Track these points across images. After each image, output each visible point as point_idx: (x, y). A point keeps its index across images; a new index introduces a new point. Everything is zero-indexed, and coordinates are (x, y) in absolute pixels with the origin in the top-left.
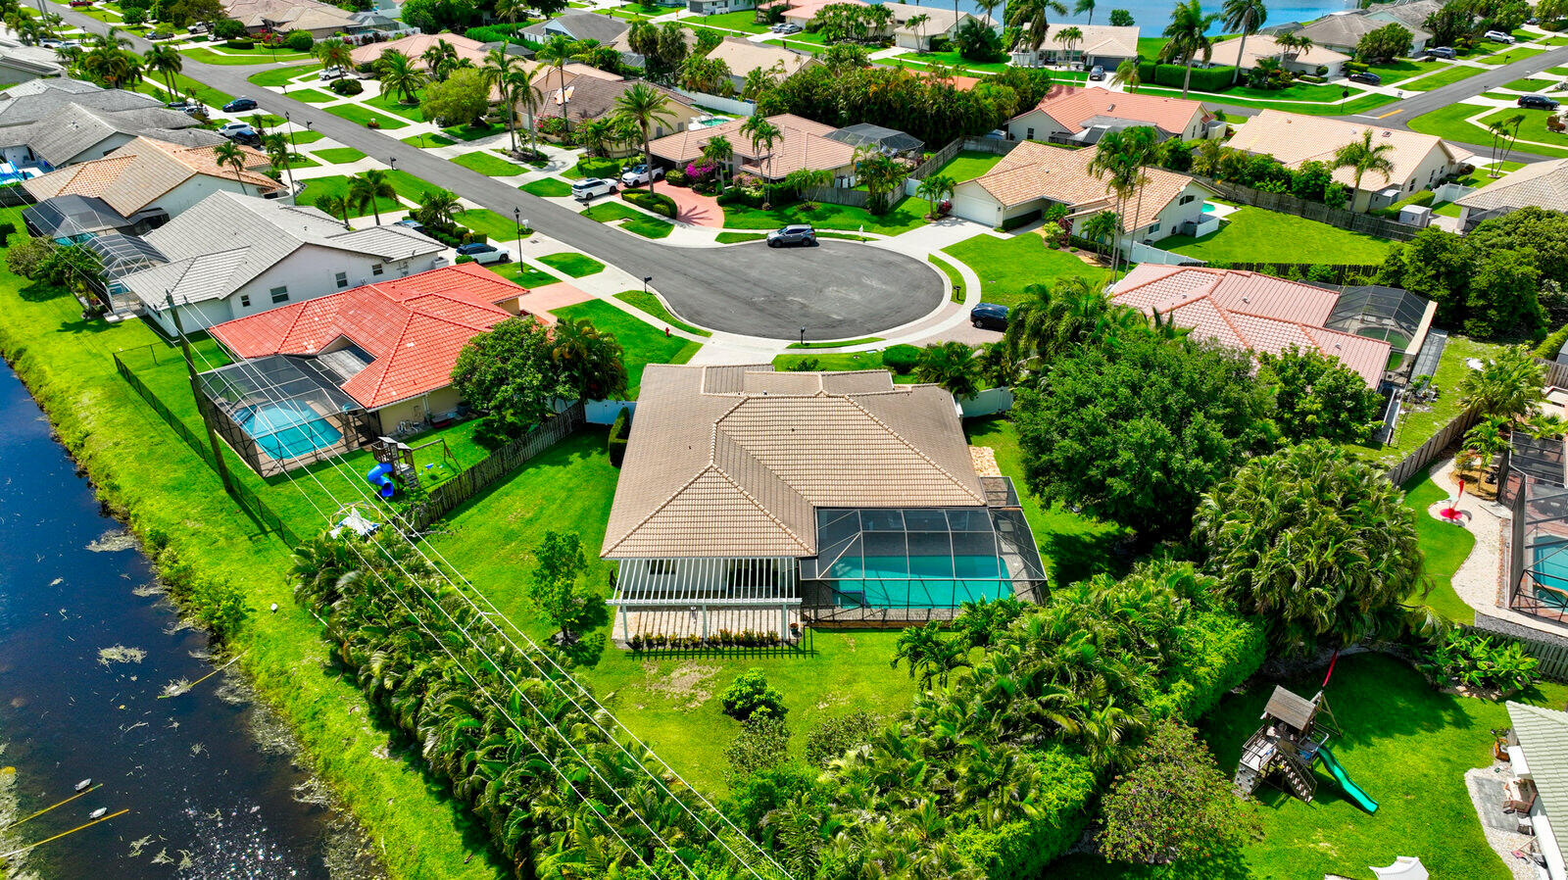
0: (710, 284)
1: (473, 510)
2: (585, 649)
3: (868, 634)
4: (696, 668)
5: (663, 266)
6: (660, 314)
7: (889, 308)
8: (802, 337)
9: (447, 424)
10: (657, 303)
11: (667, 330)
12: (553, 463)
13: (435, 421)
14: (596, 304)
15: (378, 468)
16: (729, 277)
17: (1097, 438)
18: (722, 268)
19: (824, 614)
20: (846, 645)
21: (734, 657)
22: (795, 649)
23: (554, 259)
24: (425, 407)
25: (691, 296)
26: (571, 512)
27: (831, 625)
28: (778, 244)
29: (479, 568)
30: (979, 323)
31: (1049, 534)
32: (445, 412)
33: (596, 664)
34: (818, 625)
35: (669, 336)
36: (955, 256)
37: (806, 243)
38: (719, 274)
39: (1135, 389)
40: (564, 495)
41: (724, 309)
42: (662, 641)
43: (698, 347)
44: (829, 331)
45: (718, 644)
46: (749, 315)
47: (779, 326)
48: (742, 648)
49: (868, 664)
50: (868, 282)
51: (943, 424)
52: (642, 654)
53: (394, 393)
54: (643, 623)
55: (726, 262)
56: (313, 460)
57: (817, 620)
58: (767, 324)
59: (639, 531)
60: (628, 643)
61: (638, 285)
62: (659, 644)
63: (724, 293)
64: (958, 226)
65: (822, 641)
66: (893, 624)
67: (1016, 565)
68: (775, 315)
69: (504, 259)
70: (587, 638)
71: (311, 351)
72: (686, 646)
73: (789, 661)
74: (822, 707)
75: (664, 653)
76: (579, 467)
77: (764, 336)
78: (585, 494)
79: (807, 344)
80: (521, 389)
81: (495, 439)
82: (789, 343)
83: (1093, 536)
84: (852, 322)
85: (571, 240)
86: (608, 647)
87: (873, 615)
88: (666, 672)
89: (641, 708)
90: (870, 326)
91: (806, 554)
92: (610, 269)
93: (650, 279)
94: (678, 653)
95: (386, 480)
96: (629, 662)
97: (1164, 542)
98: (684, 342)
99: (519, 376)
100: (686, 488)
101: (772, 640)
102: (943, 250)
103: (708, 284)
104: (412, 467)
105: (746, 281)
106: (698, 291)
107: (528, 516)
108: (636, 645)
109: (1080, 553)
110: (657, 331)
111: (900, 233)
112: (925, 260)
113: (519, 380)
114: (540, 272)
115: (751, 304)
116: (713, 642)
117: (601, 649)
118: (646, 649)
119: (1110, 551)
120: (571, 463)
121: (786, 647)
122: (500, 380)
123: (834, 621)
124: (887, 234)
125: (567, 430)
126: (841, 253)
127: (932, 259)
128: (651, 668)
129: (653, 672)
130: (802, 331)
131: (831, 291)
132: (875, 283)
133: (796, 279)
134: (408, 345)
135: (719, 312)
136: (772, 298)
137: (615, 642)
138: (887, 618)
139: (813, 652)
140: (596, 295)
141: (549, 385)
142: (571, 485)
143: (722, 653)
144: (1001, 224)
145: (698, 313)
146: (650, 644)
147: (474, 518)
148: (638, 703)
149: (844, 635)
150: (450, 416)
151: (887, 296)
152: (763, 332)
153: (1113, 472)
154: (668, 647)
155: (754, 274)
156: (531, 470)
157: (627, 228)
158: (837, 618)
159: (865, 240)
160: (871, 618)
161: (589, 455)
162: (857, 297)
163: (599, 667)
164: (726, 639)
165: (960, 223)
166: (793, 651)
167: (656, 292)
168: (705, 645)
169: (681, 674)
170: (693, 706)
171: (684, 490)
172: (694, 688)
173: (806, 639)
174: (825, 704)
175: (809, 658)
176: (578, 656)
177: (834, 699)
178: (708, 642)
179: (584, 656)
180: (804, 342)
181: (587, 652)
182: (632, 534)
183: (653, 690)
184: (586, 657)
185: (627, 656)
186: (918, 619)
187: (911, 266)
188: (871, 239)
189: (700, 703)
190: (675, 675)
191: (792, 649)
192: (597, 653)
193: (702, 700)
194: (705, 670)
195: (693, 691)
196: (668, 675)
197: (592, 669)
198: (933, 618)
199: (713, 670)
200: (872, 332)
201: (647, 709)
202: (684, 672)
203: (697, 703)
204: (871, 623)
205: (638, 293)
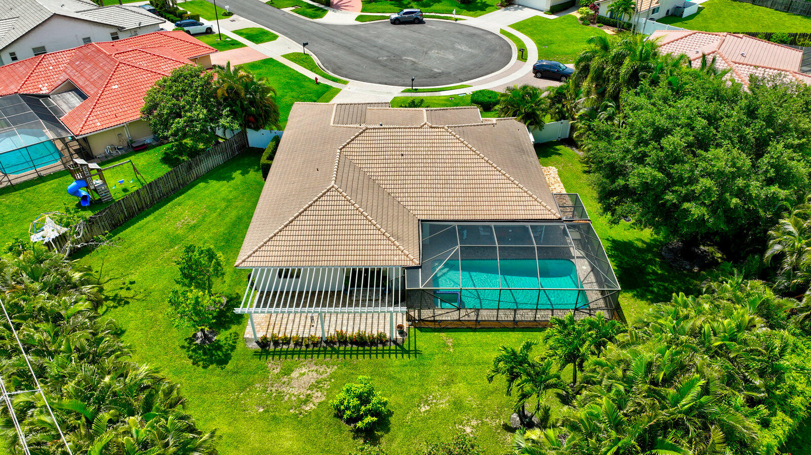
0: (350, 48)
1: (150, 218)
2: (219, 347)
3: (464, 334)
4: (314, 368)
5: (319, 37)
6: (313, 68)
7: (474, 65)
8: (413, 84)
9: (142, 148)
10: (312, 61)
11: (316, 79)
12: (219, 179)
13: (134, 145)
14: (269, 62)
15: (74, 184)
16: (363, 44)
17: (676, 166)
18: (358, 38)
19: (426, 314)
20: (445, 345)
21: (348, 357)
22: (401, 349)
23: (244, 32)
24: (127, 135)
25: (336, 56)
26: (227, 220)
27: (432, 325)
28: (397, 22)
29: (144, 269)
30: (539, 75)
31: (608, 240)
32: (143, 139)
33: (227, 363)
34: (420, 325)
35: (317, 83)
36: (518, 30)
37: (417, 21)
38: (357, 42)
39: (712, 120)
40: (223, 205)
41: (358, 65)
42: (287, 341)
43: (338, 91)
44: (432, 80)
45: (334, 343)
46: (376, 69)
47: (397, 77)
48: (355, 347)
49: (464, 364)
50: (459, 47)
51: (522, 151)
52: (268, 353)
53: (99, 124)
54: (272, 322)
55: (362, 34)
56: (36, 175)
57: (420, 320)
58: (388, 75)
60: (257, 342)
61: (299, 49)
62: (283, 344)
63: (359, 54)
64: (519, 10)
65: (425, 341)
66: (483, 325)
67: (584, 268)
68: (393, 69)
69: (209, 31)
70: (222, 337)
71: (45, 91)
72: (307, 346)
73: (396, 361)
74: (423, 409)
75: (287, 353)
76: (239, 183)
77: (386, 84)
78: (239, 204)
79: (416, 90)
80: (191, 120)
81: (179, 159)
82: (404, 88)
83: (643, 242)
84: (448, 74)
85: (258, 19)
86: (240, 346)
87: (468, 315)
88: (287, 372)
89: (261, 410)
90: (461, 77)
91: (411, 264)
92: (282, 38)
93: (307, 44)
94: (300, 353)
95: (84, 193)
96: (255, 362)
98: (328, 87)
99: (190, 110)
100: (311, 205)
101: (381, 340)
102: (509, 26)
103: (350, 49)
104: (105, 183)
105: (375, 46)
106: (342, 53)
107: (192, 223)
108: (263, 344)
110: (310, 80)
111: (480, 15)
112: (498, 33)
113: (189, 114)
114: (233, 40)
115: (376, 61)
116: (330, 342)
117: (233, 348)
118: (272, 348)
120: (233, 179)
121: (393, 347)
122: (177, 113)
123: (434, 321)
124: (472, 16)
125: (233, 152)
126: (440, 28)
127: (503, 32)
128: (274, 367)
129: (276, 371)
130: (413, 80)
131: (433, 53)
132: (464, 48)
133: (408, 45)
134: (114, 87)
135: (355, 67)
136: (392, 58)
137: (246, 340)
138: (479, 319)
139: (416, 352)
140: (269, 55)
141: (213, 118)
142: (230, 197)
143: (338, 352)
144: (549, 9)
145: (339, 68)
146: (276, 343)
147: (149, 225)
148: (259, 405)
149: (443, 335)
150: (148, 141)
151: (473, 56)
152: (385, 81)
154: (292, 345)
155: (380, 41)
156: (202, 185)
157: (296, 12)
158: (437, 318)
160: (466, 318)
161: (248, 172)
162: (451, 57)
163: (230, 366)
164: (343, 340)
165: (521, 9)
166: (399, 350)
167: (311, 53)
168: (324, 344)
169: (300, 373)
170: (307, 408)
171: (308, 207)
172: (310, 388)
173: (411, 339)
174: (426, 407)
175: (412, 358)
176: (212, 355)
177: (434, 401)
178: (326, 342)
179: (218, 355)
180: (414, 88)
181: (222, 351)
182: (263, 246)
183: (274, 390)
184: (219, 356)
185: (255, 355)
186: (506, 319)
187: (489, 37)
188: (461, 19)
189: (314, 405)
190: (295, 374)
191: (398, 348)
192: (229, 352)
193: (317, 401)
194: (322, 370)
195: (309, 392)
196: (289, 374)
197: (222, 369)
198: (518, 318)
199: (328, 370)
200: (463, 81)
201: (266, 411)
202: (303, 372)
203: (311, 405)
204: (466, 323)
205: (299, 54)
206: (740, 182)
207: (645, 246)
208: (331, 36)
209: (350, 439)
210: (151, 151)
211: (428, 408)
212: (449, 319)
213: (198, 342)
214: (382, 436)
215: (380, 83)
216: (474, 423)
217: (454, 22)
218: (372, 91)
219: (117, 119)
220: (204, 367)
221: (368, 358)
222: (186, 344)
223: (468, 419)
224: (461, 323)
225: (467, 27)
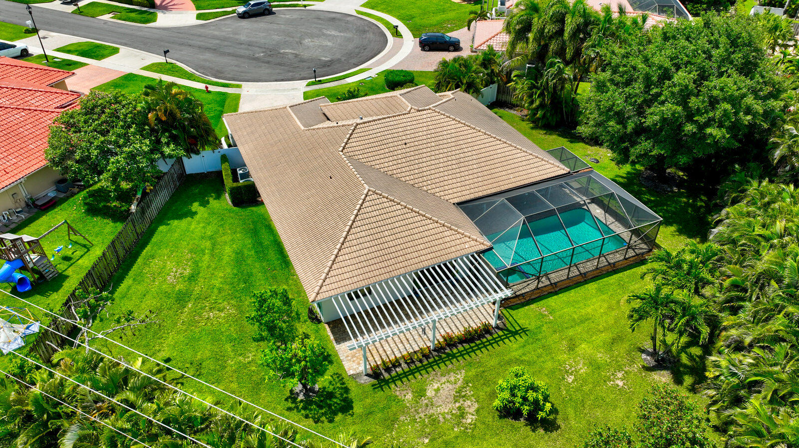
0: (215, 50)
1: (128, 282)
2: (331, 395)
3: (550, 299)
4: (444, 379)
5: (169, 42)
6: (190, 77)
7: (356, 47)
8: (313, 76)
9: (50, 205)
10: (181, 69)
11: (207, 88)
12: (180, 217)
13: (39, 203)
14: (131, 78)
15: (6, 267)
16: (226, 43)
18: (214, 37)
20: (543, 315)
21: (466, 357)
22: (509, 332)
23: (72, 48)
24: (23, 193)
25: (205, 60)
26: (226, 259)
27: (517, 301)
28: (246, 15)
29: (170, 340)
30: (427, 48)
32: (43, 194)
33: (351, 408)
34: (507, 304)
36: (372, 9)
37: (267, 12)
38: (217, 42)
40: (208, 244)
41: (238, 66)
42: (396, 364)
43: (237, 96)
44: (328, 69)
45: (445, 349)
46: (261, 67)
47: (289, 71)
48: (467, 346)
49: (572, 327)
50: (329, 32)
52: (387, 382)
55: (216, 33)
58: (278, 71)
60: (367, 375)
61: (161, 59)
62: (394, 367)
63: (229, 54)
65: (523, 316)
66: (560, 285)
68: (280, 64)
70: (322, 382)
72: (420, 360)
73: (512, 345)
74: (570, 380)
75: (406, 375)
76: (206, 215)
77: (282, 80)
78: (228, 238)
79: (320, 81)
80: (132, 157)
81: (109, 207)
82: (305, 82)
84: (339, 60)
85: (76, 33)
86: (351, 385)
87: (541, 282)
88: (421, 393)
89: (427, 441)
90: (354, 61)
91: (483, 247)
92: (123, 50)
93: (168, 51)
94: (418, 370)
95: (18, 276)
96: (381, 396)
99: (125, 145)
100: (357, 215)
101: (487, 330)
102: (361, 6)
104: (43, 256)
105: (241, 44)
106: (209, 56)
107: (188, 272)
108: (375, 374)
110: (200, 90)
112: (355, 14)
113: (126, 149)
114: (64, 60)
115: (256, 59)
116: (439, 349)
117: (347, 390)
118: (387, 376)
120: (196, 213)
121: (501, 333)
122: (106, 153)
123: (517, 296)
125: (175, 185)
127: (359, 12)
128: (404, 393)
129: (409, 397)
130: (315, 71)
131: (307, 41)
132: (333, 33)
133: (276, 38)
135: (236, 69)
136: (269, 53)
137: (354, 377)
138: (553, 282)
139: (524, 330)
140: (127, 70)
141: (156, 147)
142: (209, 233)
143: (454, 356)
145: (218, 71)
146: (386, 369)
147: (133, 289)
148: (420, 437)
149: (533, 306)
150: (52, 194)
151: (349, 40)
152: (280, 77)
154: (404, 365)
155: (243, 38)
156: (162, 228)
157: (119, 19)
158: (518, 293)
159: (305, 6)
160: (541, 284)
161: (208, 202)
162: (329, 44)
163: (358, 408)
164: (449, 343)
166: (508, 334)
167: (175, 62)
168: (435, 353)
169: (435, 390)
170: (469, 421)
172: (456, 400)
173: (510, 320)
174: (570, 377)
175: (525, 337)
176: (330, 406)
177: (573, 369)
178: (435, 350)
179: (336, 403)
180: (317, 79)
181: (336, 398)
182: (329, 271)
183: (423, 416)
184: (338, 404)
185: (375, 388)
186: (574, 275)
187: (349, 19)
188: (309, 5)
189: (473, 415)
190: (430, 393)
191: (506, 332)
192: (345, 395)
193: (472, 410)
194: (452, 379)
195: (457, 405)
196: (424, 395)
197: (351, 415)
198: (583, 271)
199: (459, 377)
200: (358, 66)
201: (432, 440)
202: (436, 387)
203: (470, 416)
204: (544, 289)
205: (160, 64)
207: (626, 180)
208: (182, 40)
209: (531, 433)
210: (65, 205)
211: (573, 377)
212: (528, 290)
213: (301, 397)
214: (556, 419)
215: (276, 81)
216: (620, 375)
217: (304, 8)
218: (274, 90)
220: (331, 421)
221: (486, 351)
222: (290, 405)
223: (613, 374)
224: (540, 291)
225: (322, 12)
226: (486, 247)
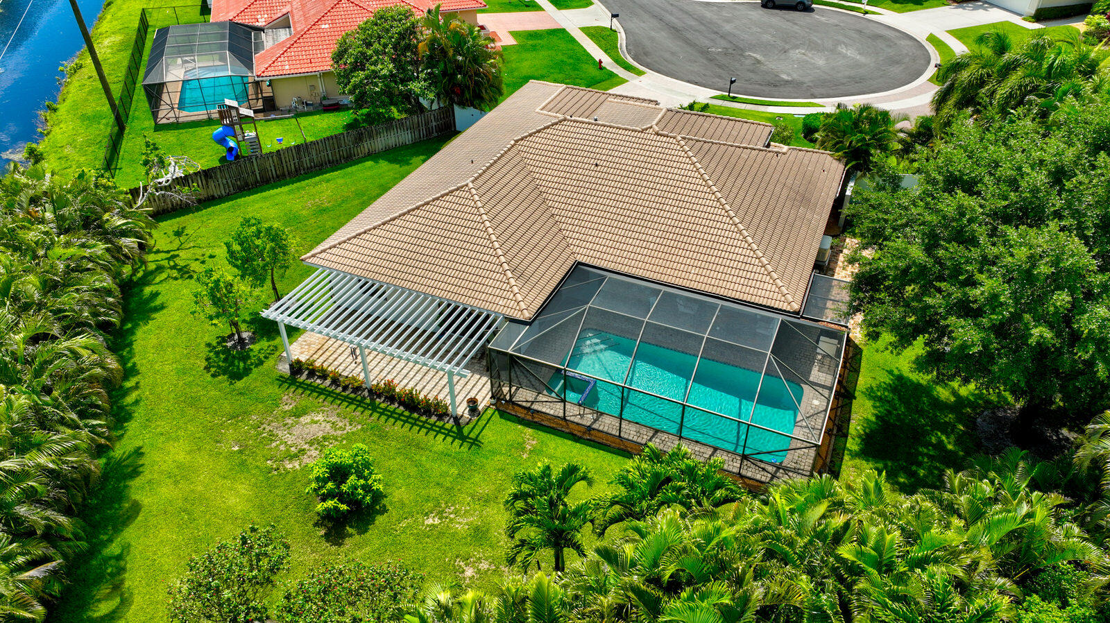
1: (285, 189)
2: (246, 358)
3: (559, 440)
4: (334, 418)
6: (611, 48)
7: (849, 77)
8: (731, 88)
10: (615, 40)
11: (600, 62)
12: (393, 161)
13: (326, 103)
14: (560, 33)
15: (220, 129)
16: (700, 28)
18: (700, 19)
19: (524, 395)
20: (521, 447)
22: (459, 431)
24: (321, 88)
25: (652, 39)
27: (522, 413)
28: (771, 5)
31: (891, 372)
32: (340, 97)
33: (240, 378)
34: (505, 408)
35: (601, 68)
36: (960, 38)
37: (800, 7)
38: (693, 23)
41: (673, 54)
42: (325, 375)
43: (623, 81)
44: (767, 89)
45: (379, 396)
46: (696, 62)
50: (844, 50)
51: (805, 200)
52: (294, 383)
53: (287, 67)
54: (325, 347)
55: (709, 15)
56: (205, 117)
57: (511, 402)
58: (707, 72)
59: (354, 241)
60: (292, 365)
62: (319, 377)
63: (685, 40)
64: (981, 11)
65: (498, 432)
66: (596, 436)
67: (816, 402)
68: (721, 66)
70: (258, 346)
71: (261, 24)
72: (345, 388)
73: (440, 443)
74: (430, 521)
75: (314, 389)
77: (696, 83)
79: (734, 98)
82: (718, 94)
84: (800, 84)
86: (269, 363)
87: (582, 416)
88: (298, 413)
90: (817, 91)
91: (518, 316)
92: (597, 6)
93: (619, 14)
94: (337, 396)
95: (231, 143)
96: (273, 390)
97: (1065, 431)
98: (612, 75)
99: (375, 63)
100: (427, 203)
101: (440, 411)
102: (949, 31)
103: (675, 31)
104: (257, 136)
105: (716, 33)
106: (662, 35)
107: (326, 205)
108: (297, 368)
109: (921, 412)
111: (910, 11)
112: (922, 38)
113: (373, 67)
114: (532, 1)
115: (705, 53)
116: (374, 393)
117: (261, 363)
118: (303, 378)
119: (970, 422)
120: (409, 164)
121: (450, 424)
123: (529, 409)
124: (894, 10)
126: (834, 21)
127: (932, 38)
128: (289, 400)
129: (287, 408)
130: (732, 83)
131: (797, 52)
132: (849, 52)
133: (766, 37)
134: (323, 26)
135: (667, 56)
136: (730, 51)
137: (282, 359)
138: (594, 426)
139: (476, 442)
140: (564, 25)
143: (375, 409)
144: (1033, 12)
145: (646, 54)
146: (312, 373)
147: (279, 197)
148: (237, 442)
149: (530, 431)
150: (345, 101)
151: (858, 65)
152: (698, 79)
153: (966, 309)
154: (328, 382)
155: (728, 27)
158: (535, 407)
159: (866, 13)
160: (577, 419)
162: (821, 62)
163: (240, 384)
164: (388, 393)
165: (985, 9)
166: (454, 432)
167: (622, 31)
168: (366, 393)
169: (312, 420)
170: (289, 466)
171: (423, 205)
172: (311, 444)
173: (479, 423)
174: (436, 519)
175: (465, 448)
176: (232, 364)
177: (452, 516)
178: (370, 391)
179: (238, 366)
180: (731, 95)
181: (245, 363)
182: (345, 242)
183: (267, 430)
184: (238, 368)
185: (278, 380)
186: (635, 439)
187: (904, 42)
188: (873, 13)
189: (300, 465)
190: (305, 419)
191: (455, 429)
192: (252, 367)
193: (306, 461)
194: (341, 424)
195: (306, 447)
196: (299, 416)
197: (231, 384)
198: (654, 443)
199: (348, 428)
200: (815, 97)
201: (240, 452)
202: (316, 419)
203: (297, 464)
204: (572, 426)
205: (603, 29)
206: (1062, 298)
207: (953, 399)
208: (662, 12)
209: (310, 525)
210: (342, 114)
211: (437, 521)
212: (552, 412)
213: (229, 344)
214: (351, 535)
215: (688, 82)
217: (861, 15)
218: (668, 90)
219: (310, 65)
220: (213, 376)
221: (408, 429)
222: (214, 344)
223: (480, 558)
224: (564, 423)
225: (877, 25)
226: (521, 318)
